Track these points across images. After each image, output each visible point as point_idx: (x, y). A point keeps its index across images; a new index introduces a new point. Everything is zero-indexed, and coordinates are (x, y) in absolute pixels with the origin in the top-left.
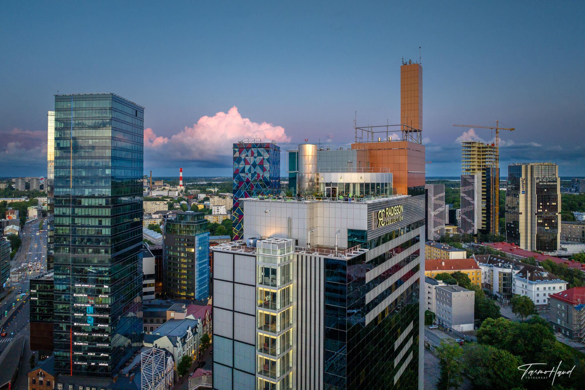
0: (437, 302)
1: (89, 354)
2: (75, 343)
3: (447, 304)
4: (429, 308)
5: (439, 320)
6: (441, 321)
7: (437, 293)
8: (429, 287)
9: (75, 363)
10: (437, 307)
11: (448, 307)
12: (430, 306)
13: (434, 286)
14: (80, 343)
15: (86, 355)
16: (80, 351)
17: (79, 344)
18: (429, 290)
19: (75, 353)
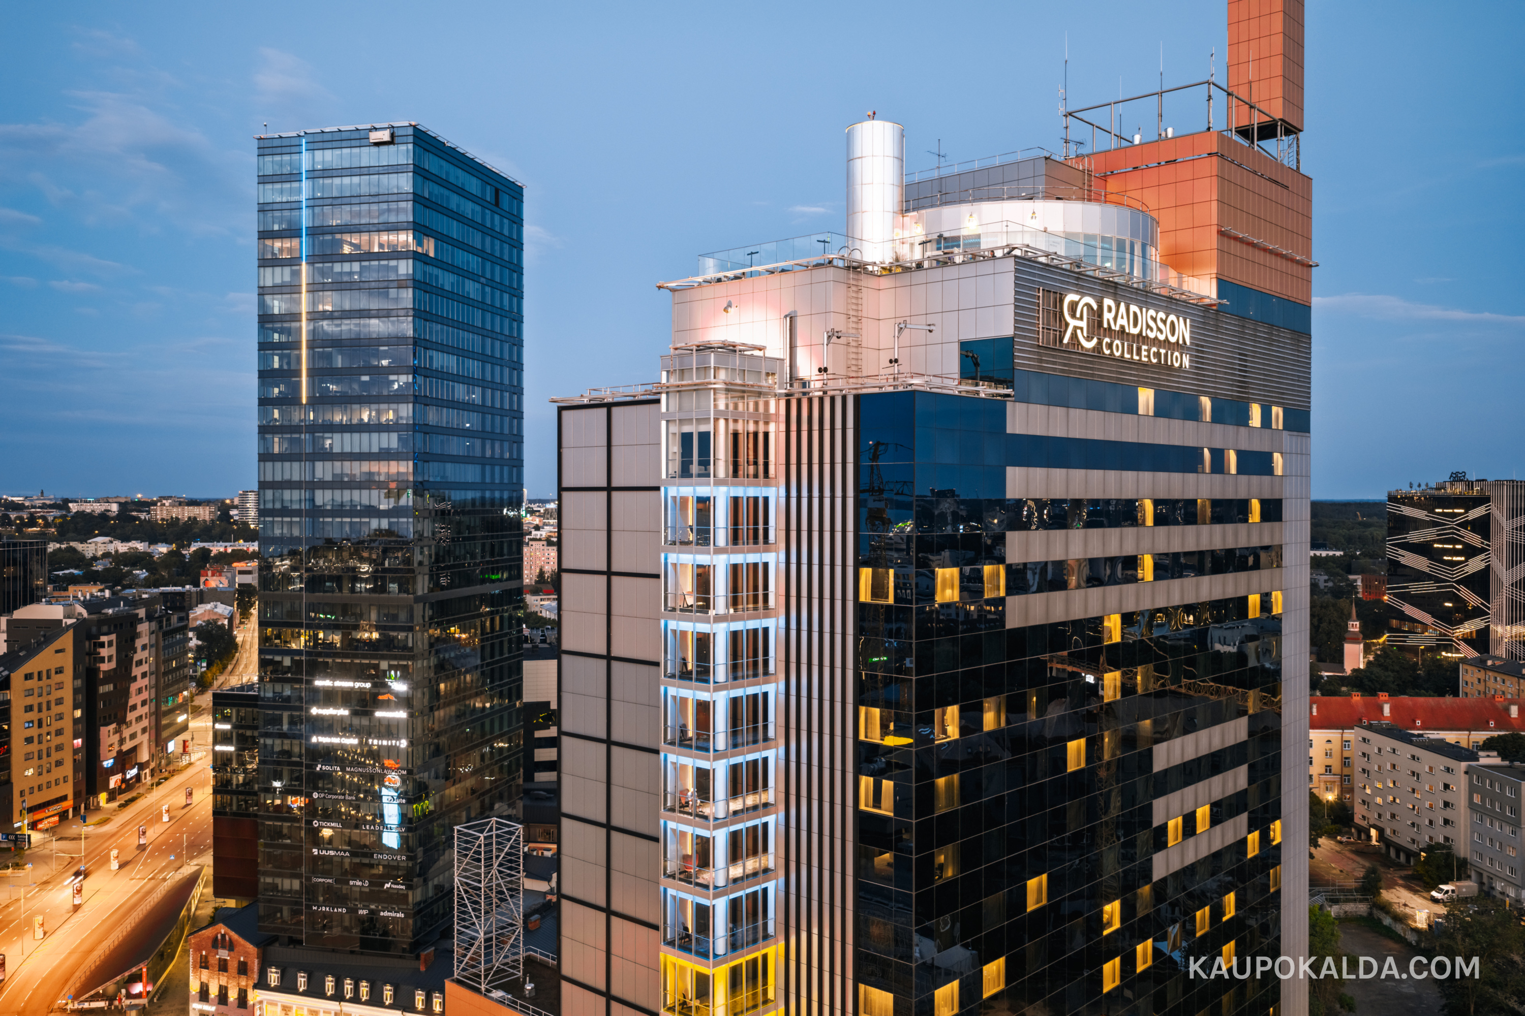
0: (1471, 818)
1: (351, 883)
2: (315, 851)
3: (1504, 820)
4: (1446, 839)
5: (1480, 875)
6: (1485, 880)
7: (1472, 789)
8: (1448, 770)
9: (315, 908)
10: (1473, 832)
11: (1508, 829)
12: (1448, 831)
13: (1464, 765)
14: (327, 850)
15: (345, 887)
16: (326, 874)
17: (324, 852)
18: (1448, 778)
19: (314, 880)
